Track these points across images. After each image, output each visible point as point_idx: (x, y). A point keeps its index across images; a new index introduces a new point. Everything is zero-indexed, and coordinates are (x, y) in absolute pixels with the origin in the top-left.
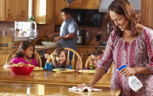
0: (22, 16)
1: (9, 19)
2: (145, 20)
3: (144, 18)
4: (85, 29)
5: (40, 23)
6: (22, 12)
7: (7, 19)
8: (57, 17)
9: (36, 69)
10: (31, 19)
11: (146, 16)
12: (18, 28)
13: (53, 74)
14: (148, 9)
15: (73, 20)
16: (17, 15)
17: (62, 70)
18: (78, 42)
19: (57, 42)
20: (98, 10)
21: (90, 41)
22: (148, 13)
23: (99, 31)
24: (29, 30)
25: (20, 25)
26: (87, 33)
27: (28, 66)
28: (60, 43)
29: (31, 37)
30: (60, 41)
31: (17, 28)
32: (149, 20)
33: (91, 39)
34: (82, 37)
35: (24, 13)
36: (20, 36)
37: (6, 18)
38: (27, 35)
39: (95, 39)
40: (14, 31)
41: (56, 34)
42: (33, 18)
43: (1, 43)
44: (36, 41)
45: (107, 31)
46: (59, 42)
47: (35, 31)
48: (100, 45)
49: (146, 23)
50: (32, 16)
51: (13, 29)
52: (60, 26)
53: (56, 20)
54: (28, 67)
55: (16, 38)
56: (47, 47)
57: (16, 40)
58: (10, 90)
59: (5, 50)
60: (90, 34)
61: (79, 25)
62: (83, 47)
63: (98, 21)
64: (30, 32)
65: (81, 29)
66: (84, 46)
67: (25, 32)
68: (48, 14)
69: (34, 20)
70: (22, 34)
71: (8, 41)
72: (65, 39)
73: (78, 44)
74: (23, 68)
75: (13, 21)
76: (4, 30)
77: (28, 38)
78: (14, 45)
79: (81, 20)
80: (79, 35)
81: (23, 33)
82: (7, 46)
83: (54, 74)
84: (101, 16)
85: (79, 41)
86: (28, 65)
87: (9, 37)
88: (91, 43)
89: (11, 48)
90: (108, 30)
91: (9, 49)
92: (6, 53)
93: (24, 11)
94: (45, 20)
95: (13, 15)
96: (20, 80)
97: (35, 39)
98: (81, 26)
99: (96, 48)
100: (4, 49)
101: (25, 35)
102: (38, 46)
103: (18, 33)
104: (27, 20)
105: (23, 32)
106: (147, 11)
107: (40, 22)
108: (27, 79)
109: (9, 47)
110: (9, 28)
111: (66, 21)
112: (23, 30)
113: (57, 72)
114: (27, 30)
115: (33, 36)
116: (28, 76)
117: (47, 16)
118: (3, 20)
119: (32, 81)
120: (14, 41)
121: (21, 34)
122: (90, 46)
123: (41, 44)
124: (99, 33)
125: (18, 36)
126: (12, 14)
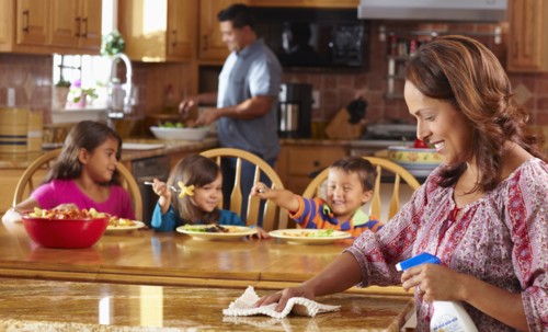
0: (78, 35)
1: (30, 45)
2: (524, 45)
3: (519, 39)
4: (309, 79)
5: (146, 59)
6: (78, 19)
7: (22, 45)
8: (206, 37)
9: (119, 228)
10: (115, 44)
11: (528, 32)
12: (66, 79)
13: (178, 246)
14: (534, 8)
15: (265, 49)
16: (59, 30)
17: (213, 230)
18: (283, 127)
19: (207, 129)
20: (354, 11)
21: (326, 124)
22: (534, 20)
23: (358, 86)
24: (107, 86)
25: (73, 68)
26: (316, 95)
27: (85, 216)
28: (218, 131)
29: (113, 111)
30: (217, 123)
31: (61, 78)
32: (539, 48)
33: (331, 116)
34: (296, 107)
35: (83, 25)
36: (71, 106)
37: (19, 41)
38: (100, 102)
39: (344, 115)
40: (50, 88)
41: (205, 97)
42: (121, 41)
43: (4, 134)
44: (132, 125)
45: (387, 85)
46: (216, 128)
47: (127, 87)
48: (360, 138)
49: (525, 56)
50: (117, 33)
51: (46, 83)
52: (219, 69)
53: (205, 49)
54: (88, 219)
55: (58, 113)
56: (170, 146)
57: (56, 120)
58: (5, 306)
59: (14, 156)
60: (327, 96)
61: (287, 64)
62: (302, 145)
63: (354, 50)
64: (111, 92)
65: (295, 80)
66: (304, 141)
67: (90, 92)
68: (174, 28)
69: (123, 49)
70: (81, 99)
71: (26, 125)
72: (235, 118)
73: (282, 134)
74: (67, 222)
75: (45, 51)
76: (12, 86)
77: (102, 113)
78: (51, 139)
79: (294, 49)
80: (287, 103)
81: (85, 96)
82: (24, 143)
83: (181, 243)
84: (367, 32)
85: (286, 125)
86: (88, 213)
87: (32, 110)
88: (329, 131)
89: (38, 149)
90: (391, 83)
91: (32, 152)
92: (17, 168)
93: (86, 15)
94: (163, 49)
95: (45, 31)
96: (53, 267)
97: (128, 118)
98: (296, 69)
99: (348, 149)
100: (12, 153)
101: (91, 104)
102: (138, 143)
103: (66, 97)
104: (95, 47)
105: (83, 91)
106: (529, 16)
107: (146, 55)
108: (81, 264)
109: (30, 147)
110: (30, 76)
111: (238, 54)
112: (85, 87)
113: (195, 238)
114: (100, 84)
115: (118, 108)
116: (85, 253)
117: (169, 32)
118: (7, 48)
119: (99, 272)
120: (49, 125)
121: (77, 100)
122: (326, 142)
123: (151, 136)
124: (358, 94)
125: (64, 106)
126: (41, 28)
